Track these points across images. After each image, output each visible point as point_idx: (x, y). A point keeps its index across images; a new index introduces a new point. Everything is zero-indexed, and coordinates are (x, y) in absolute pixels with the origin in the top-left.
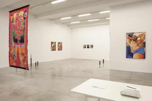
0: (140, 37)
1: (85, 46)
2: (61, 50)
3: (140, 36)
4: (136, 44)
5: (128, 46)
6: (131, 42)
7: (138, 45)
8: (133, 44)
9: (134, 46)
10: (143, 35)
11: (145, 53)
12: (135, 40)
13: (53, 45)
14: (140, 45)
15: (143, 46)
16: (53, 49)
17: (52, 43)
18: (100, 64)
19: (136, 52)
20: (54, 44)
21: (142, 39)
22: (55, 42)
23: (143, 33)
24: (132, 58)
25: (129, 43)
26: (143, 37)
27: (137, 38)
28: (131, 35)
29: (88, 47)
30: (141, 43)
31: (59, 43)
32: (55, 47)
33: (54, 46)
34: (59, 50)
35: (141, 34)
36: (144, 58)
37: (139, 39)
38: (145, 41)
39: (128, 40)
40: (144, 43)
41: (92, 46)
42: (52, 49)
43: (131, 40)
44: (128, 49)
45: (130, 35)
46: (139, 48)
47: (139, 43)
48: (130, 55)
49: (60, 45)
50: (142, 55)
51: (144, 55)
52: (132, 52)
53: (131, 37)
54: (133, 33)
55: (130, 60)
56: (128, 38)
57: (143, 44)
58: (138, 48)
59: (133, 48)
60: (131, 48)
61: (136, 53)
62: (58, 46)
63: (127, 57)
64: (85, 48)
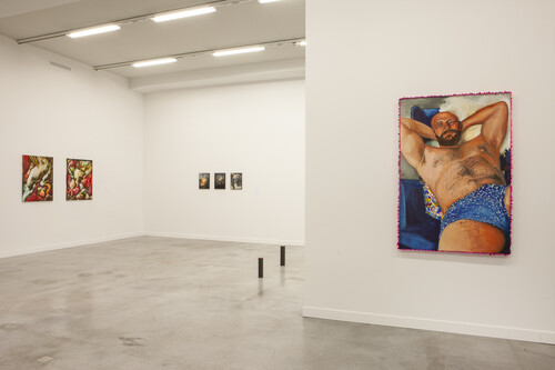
0: (482, 122)
1: (204, 180)
2: (83, 198)
3: (479, 118)
4: (455, 167)
5: (409, 175)
6: (426, 151)
7: (467, 171)
8: (440, 168)
9: (443, 179)
10: (497, 111)
11: (509, 220)
12: (452, 139)
13: (34, 172)
14: (479, 170)
15: (496, 177)
16: (36, 191)
17: (28, 162)
18: (261, 275)
19: (458, 212)
20: (42, 168)
21: (490, 136)
22: (50, 160)
23: (494, 100)
24: (435, 249)
25: (413, 161)
26: (495, 123)
27: (461, 128)
28: (428, 112)
29: (220, 186)
30: (483, 160)
31: (75, 163)
32: (50, 180)
33: (41, 175)
34: (71, 196)
35: (483, 102)
36: (505, 249)
37: (472, 134)
38: (506, 146)
39: (410, 143)
40: (506, 162)
41: (237, 181)
42: (28, 192)
43: (426, 140)
44: (412, 193)
45: (422, 114)
46: (471, 187)
47: (473, 161)
48: (419, 233)
49: (77, 173)
50: (492, 231)
51: (506, 232)
52: (434, 212)
53: (427, 120)
54: (441, 99)
55: (420, 263)
56: (410, 131)
57: (497, 165)
58: (467, 187)
59: (441, 192)
60: (426, 188)
61: (457, 218)
62: (69, 177)
63: (401, 246)
64: (207, 186)
